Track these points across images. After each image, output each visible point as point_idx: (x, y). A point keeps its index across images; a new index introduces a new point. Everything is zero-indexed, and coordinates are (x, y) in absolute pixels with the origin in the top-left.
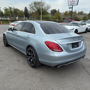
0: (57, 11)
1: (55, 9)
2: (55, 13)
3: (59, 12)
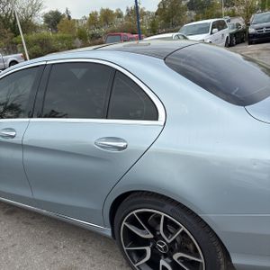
0: (64, 15)
1: (54, 10)
2: (58, 22)
3: (69, 17)
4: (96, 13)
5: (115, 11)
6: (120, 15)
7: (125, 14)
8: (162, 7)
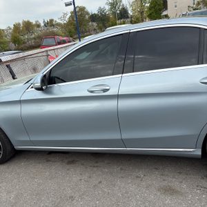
4: (19, 24)
5: (34, 23)
6: (38, 26)
7: (42, 25)
8: (71, 19)
